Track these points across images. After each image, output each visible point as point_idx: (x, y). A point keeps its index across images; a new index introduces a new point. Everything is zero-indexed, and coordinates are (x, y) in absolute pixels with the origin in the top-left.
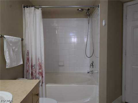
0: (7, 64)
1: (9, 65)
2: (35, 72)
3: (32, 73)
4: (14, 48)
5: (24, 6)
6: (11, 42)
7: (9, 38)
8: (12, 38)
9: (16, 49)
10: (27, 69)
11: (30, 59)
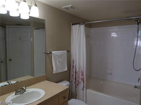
0: (54, 71)
1: (55, 72)
2: (78, 77)
3: (76, 77)
4: (59, 59)
5: (72, 24)
6: (57, 55)
7: (56, 53)
8: (58, 53)
9: (61, 60)
10: (72, 74)
11: (75, 66)
